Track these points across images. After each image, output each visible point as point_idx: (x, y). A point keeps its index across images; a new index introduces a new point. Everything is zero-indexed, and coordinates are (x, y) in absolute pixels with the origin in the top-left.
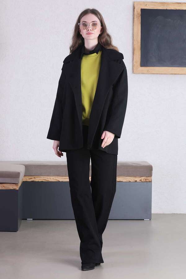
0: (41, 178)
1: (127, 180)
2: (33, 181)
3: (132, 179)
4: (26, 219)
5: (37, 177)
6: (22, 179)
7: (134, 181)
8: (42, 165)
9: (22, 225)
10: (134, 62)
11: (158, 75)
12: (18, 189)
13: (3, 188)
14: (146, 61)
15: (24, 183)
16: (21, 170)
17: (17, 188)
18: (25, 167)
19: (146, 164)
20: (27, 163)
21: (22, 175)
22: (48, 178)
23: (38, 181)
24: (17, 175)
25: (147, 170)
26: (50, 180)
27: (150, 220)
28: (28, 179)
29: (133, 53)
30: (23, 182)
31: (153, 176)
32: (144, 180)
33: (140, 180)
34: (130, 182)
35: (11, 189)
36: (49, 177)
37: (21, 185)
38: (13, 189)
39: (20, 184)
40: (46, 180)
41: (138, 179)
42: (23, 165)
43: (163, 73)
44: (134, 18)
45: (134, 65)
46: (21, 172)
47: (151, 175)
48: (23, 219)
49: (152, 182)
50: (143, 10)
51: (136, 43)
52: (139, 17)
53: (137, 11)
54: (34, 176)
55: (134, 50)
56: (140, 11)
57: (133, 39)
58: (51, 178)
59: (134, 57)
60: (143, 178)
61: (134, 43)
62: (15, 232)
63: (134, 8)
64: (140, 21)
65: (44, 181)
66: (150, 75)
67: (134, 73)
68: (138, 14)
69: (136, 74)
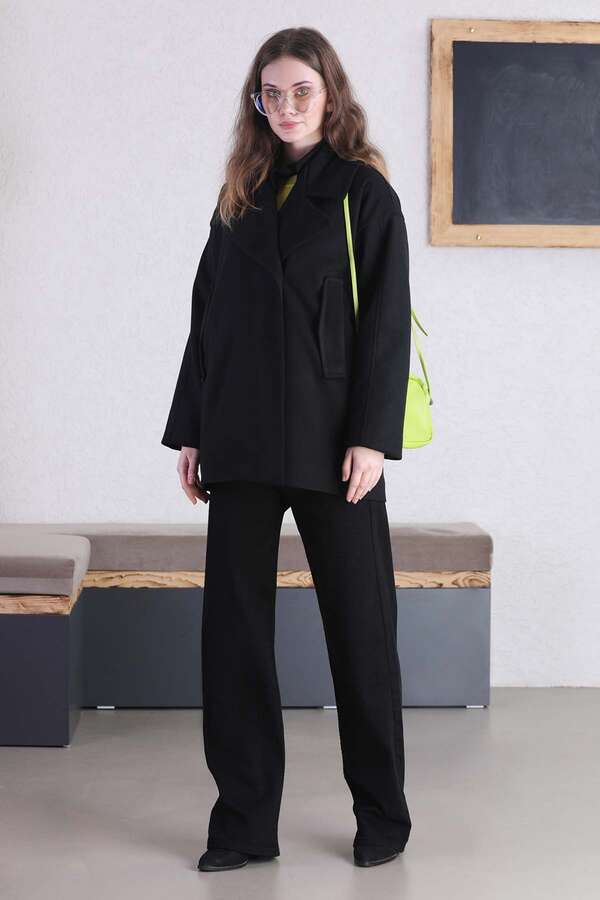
0: (140, 579)
1: (413, 581)
2: (115, 587)
3: (429, 580)
4: (95, 708)
5: (128, 573)
6: (81, 579)
7: (435, 585)
8: (143, 535)
9: (83, 724)
10: (433, 207)
11: (510, 250)
12: (68, 612)
13: (22, 611)
14: (469, 206)
15: (88, 593)
16: (80, 552)
17: (65, 609)
18: (91, 542)
19: (473, 532)
20: (94, 531)
21: (80, 569)
22: (162, 577)
23: (132, 588)
24: (64, 569)
25: (476, 551)
26: (170, 584)
27: (485, 707)
28: (99, 581)
29: (430, 182)
30: (84, 588)
31: (492, 570)
32: (467, 582)
33: (453, 583)
34: (422, 587)
35: (47, 613)
36: (165, 574)
37: (79, 599)
38: (51, 611)
39: (74, 598)
40: (155, 583)
41: (447, 580)
42: (86, 536)
43: (524, 243)
44: (430, 71)
45: (432, 218)
46: (78, 558)
47: (486, 566)
48: (85, 708)
49: (492, 586)
50: (459, 47)
51: (437, 148)
52: (448, 66)
53: (441, 49)
54: (119, 571)
55: (431, 171)
56: (449, 49)
57: (429, 138)
58: (173, 578)
59: (434, 194)
60: (462, 577)
61: (433, 151)
62: (61, 747)
63: (431, 40)
64: (451, 80)
65: (150, 586)
66: (482, 250)
67: (433, 245)
68: (444, 57)
69: (440, 246)
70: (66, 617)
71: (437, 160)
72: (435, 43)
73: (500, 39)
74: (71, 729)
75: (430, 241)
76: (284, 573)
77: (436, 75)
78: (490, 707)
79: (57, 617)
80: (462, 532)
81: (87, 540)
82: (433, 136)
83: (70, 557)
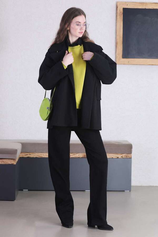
0: (35, 155)
1: (111, 156)
2: (29, 157)
3: (115, 156)
4: (23, 190)
5: (31, 153)
6: (19, 155)
7: (116, 157)
8: (36, 143)
9: (19, 195)
10: (117, 54)
11: (138, 66)
12: (15, 164)
13: (3, 163)
14: (127, 54)
15: (21, 159)
16: (19, 147)
18: (22, 144)
19: (127, 143)
20: (23, 142)
21: (19, 152)
22: (41, 155)
23: (33, 157)
24: (15, 152)
25: (128, 148)
26: (43, 156)
27: (130, 191)
28: (24, 155)
29: (116, 47)
30: (20, 157)
31: (132, 154)
32: (125, 157)
33: (121, 157)
34: (113, 158)
35: (9, 164)
36: (42, 154)
37: (18, 160)
38: (11, 163)
39: (17, 160)
40: (39, 156)
41: (120, 156)
42: (21, 143)
43: (142, 64)
44: (117, 16)
45: (117, 57)
46: (18, 149)
47: (130, 152)
48: (20, 190)
49: (132, 158)
50: (125, 9)
51: (118, 37)
52: (121, 15)
53: (120, 10)
54: (30, 153)
55: (116, 44)
56: (122, 10)
58: (44, 155)
59: (117, 50)
60: (124, 155)
62: (13, 201)
64: (122, 19)
65: (38, 157)
68: (120, 12)
69: (119, 64)
70: (15, 165)
71: (118, 40)
72: (118, 8)
73: (136, 7)
74: (16, 196)
76: (75, 154)
79: (12, 165)
80: (124, 143)
83: (16, 148)
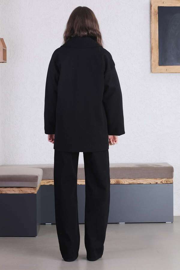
1: (148, 182)
2: (51, 185)
3: (153, 181)
4: (45, 224)
6: (40, 182)
7: (155, 183)
9: (41, 230)
10: (152, 60)
12: (36, 193)
13: (21, 193)
14: (164, 60)
15: (42, 187)
16: (39, 173)
17: (35, 192)
19: (167, 166)
20: (44, 167)
21: (40, 179)
24: (35, 178)
25: (168, 172)
27: (172, 222)
28: (46, 183)
30: (41, 185)
31: (173, 178)
32: (165, 182)
33: (161, 182)
34: (151, 184)
35: (29, 193)
38: (30, 193)
39: (38, 188)
41: (159, 181)
42: (41, 168)
44: (151, 16)
45: (152, 64)
46: (39, 175)
47: (172, 177)
48: (42, 224)
49: (174, 183)
50: (160, 8)
51: (153, 41)
52: (157, 14)
53: (154, 9)
54: (52, 180)
55: (151, 49)
56: (157, 9)
57: (151, 38)
59: (152, 56)
60: (164, 180)
61: (152, 42)
62: (34, 237)
63: (151, 6)
64: (158, 19)
66: (168, 74)
67: (152, 73)
68: (155, 12)
69: (155, 73)
71: (153, 45)
72: (152, 7)
73: (173, 5)
75: (151, 71)
77: (153, 17)
78: (173, 222)
79: (32, 195)
80: (163, 165)
81: (42, 170)
82: (152, 37)
83: (37, 175)
